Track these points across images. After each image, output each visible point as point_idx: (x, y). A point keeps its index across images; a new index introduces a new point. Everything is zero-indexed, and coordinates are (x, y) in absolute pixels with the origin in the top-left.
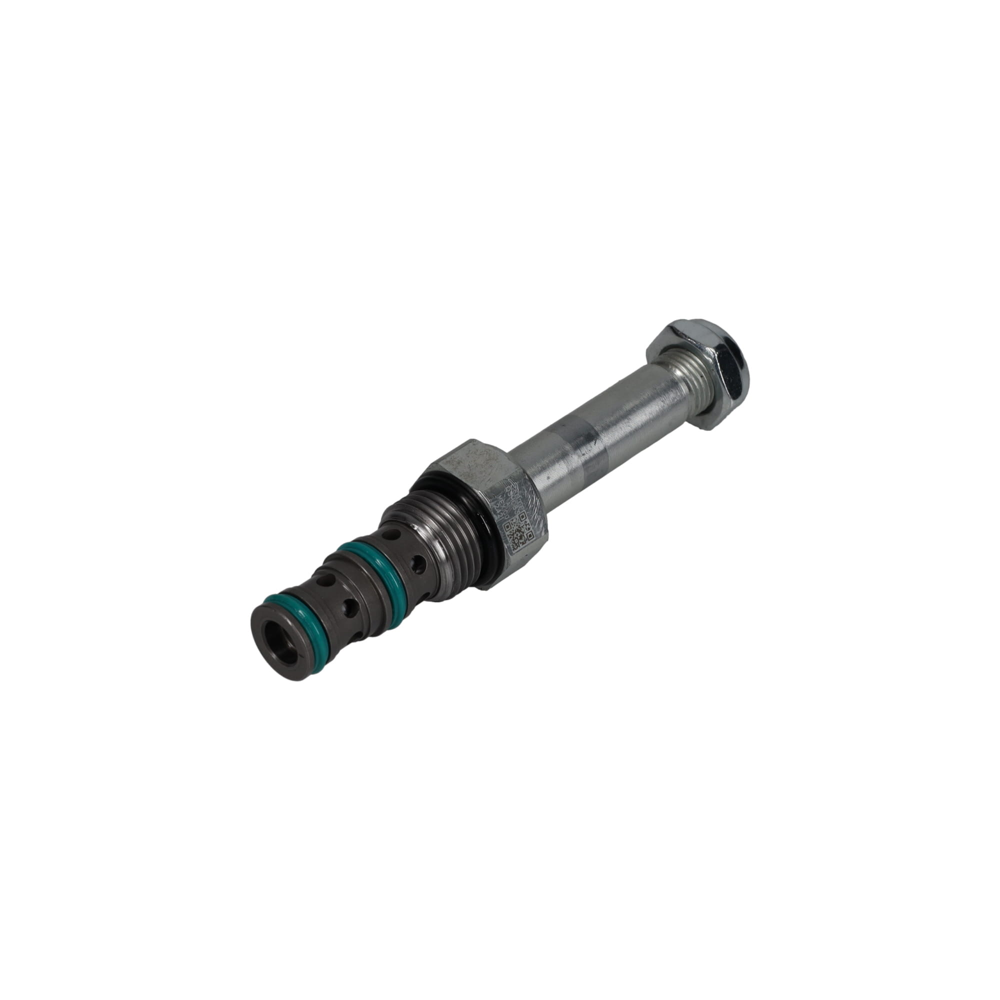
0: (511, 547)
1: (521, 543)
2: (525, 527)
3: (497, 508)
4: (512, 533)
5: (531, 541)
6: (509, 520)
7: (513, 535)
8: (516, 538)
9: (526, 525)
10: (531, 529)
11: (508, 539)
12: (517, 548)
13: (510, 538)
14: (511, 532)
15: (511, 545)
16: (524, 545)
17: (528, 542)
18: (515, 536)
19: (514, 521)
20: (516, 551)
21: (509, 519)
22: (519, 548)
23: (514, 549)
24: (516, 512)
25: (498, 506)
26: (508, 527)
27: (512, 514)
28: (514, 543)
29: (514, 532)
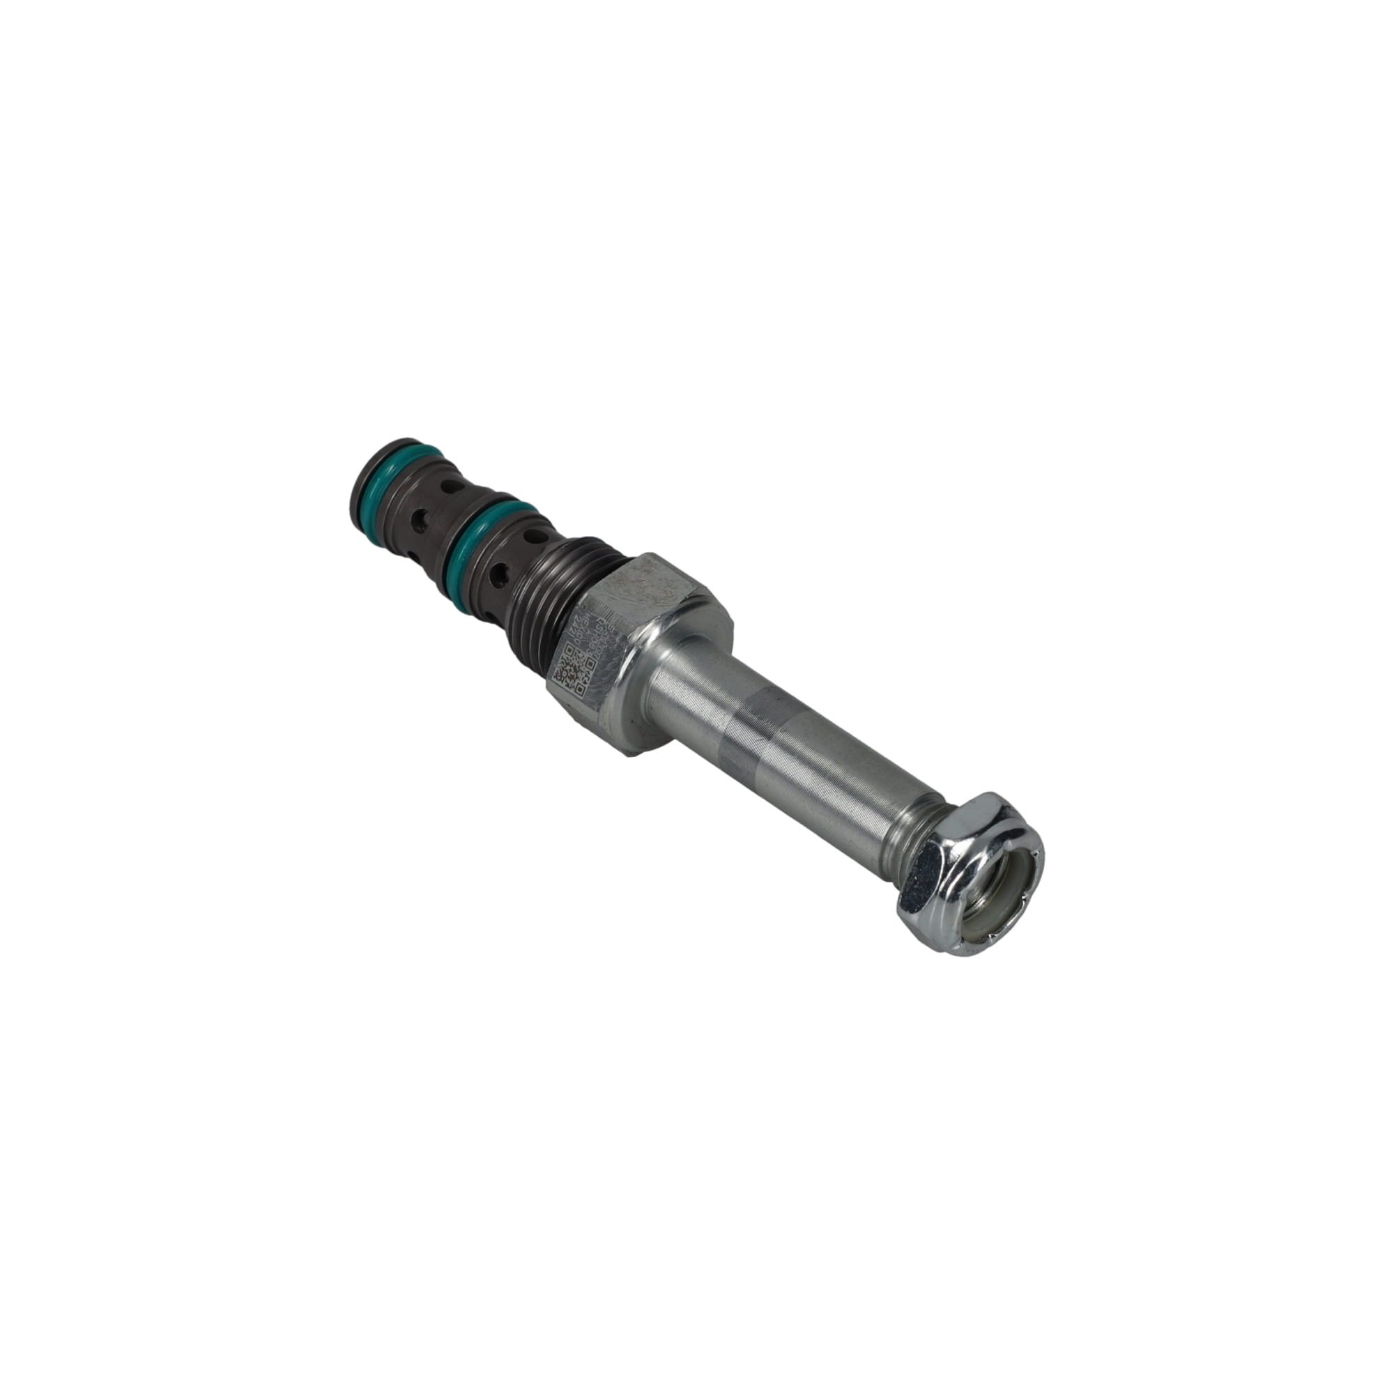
0: (556, 671)
1: (566, 681)
2: (584, 675)
3: (576, 620)
4: (567, 661)
5: (575, 694)
6: (577, 648)
7: (568, 664)
8: (566, 671)
9: (586, 675)
10: (587, 686)
11: (560, 661)
12: (559, 680)
13: (563, 663)
14: (567, 658)
15: (556, 669)
16: (567, 688)
17: (572, 691)
18: (568, 668)
19: (580, 655)
20: (555, 680)
21: (577, 646)
22: (560, 683)
23: (556, 677)
24: (589, 651)
25: (579, 619)
26: (569, 650)
27: (585, 646)
28: (561, 672)
29: (571, 664)
